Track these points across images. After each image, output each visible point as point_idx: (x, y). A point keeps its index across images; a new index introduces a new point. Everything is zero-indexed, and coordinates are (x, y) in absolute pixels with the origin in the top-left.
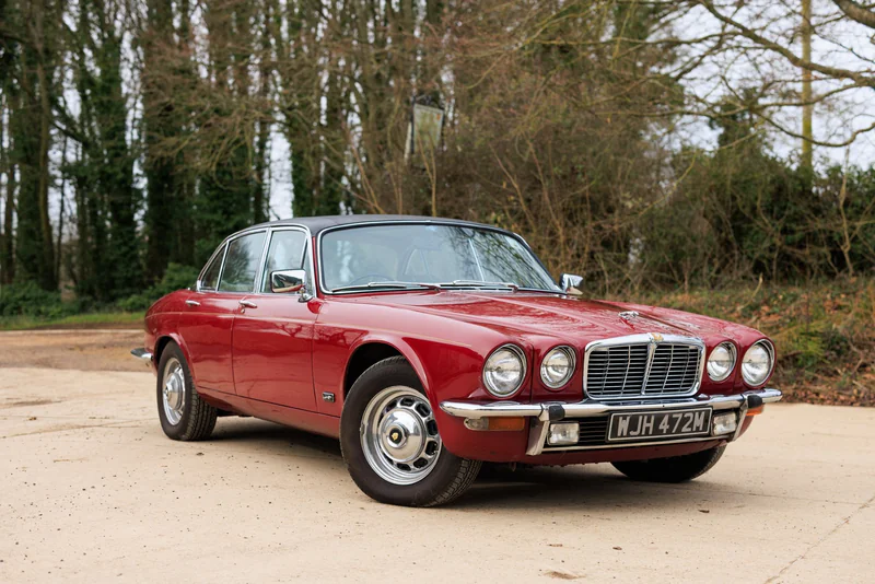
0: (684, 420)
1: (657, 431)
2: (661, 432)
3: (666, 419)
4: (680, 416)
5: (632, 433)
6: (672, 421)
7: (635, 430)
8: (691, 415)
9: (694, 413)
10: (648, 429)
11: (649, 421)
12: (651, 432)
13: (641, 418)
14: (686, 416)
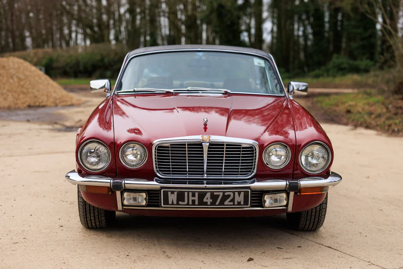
0: (225, 197)
1: (201, 202)
2: (206, 204)
3: (208, 195)
4: (221, 194)
5: (180, 203)
6: (214, 197)
7: (184, 201)
8: (232, 194)
9: (234, 193)
10: (193, 201)
11: (194, 195)
12: (197, 203)
13: (186, 194)
14: (226, 194)
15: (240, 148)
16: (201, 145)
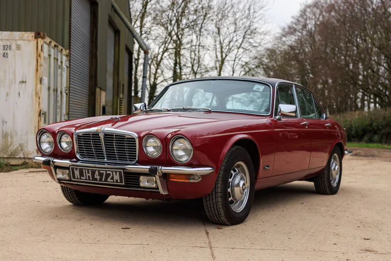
1: (94, 178)
4: (104, 172)
6: (101, 175)
7: (83, 176)
9: (112, 172)
10: (89, 177)
11: (89, 173)
12: (91, 179)
13: (84, 170)
14: (108, 173)
15: (124, 139)
16: (98, 135)
